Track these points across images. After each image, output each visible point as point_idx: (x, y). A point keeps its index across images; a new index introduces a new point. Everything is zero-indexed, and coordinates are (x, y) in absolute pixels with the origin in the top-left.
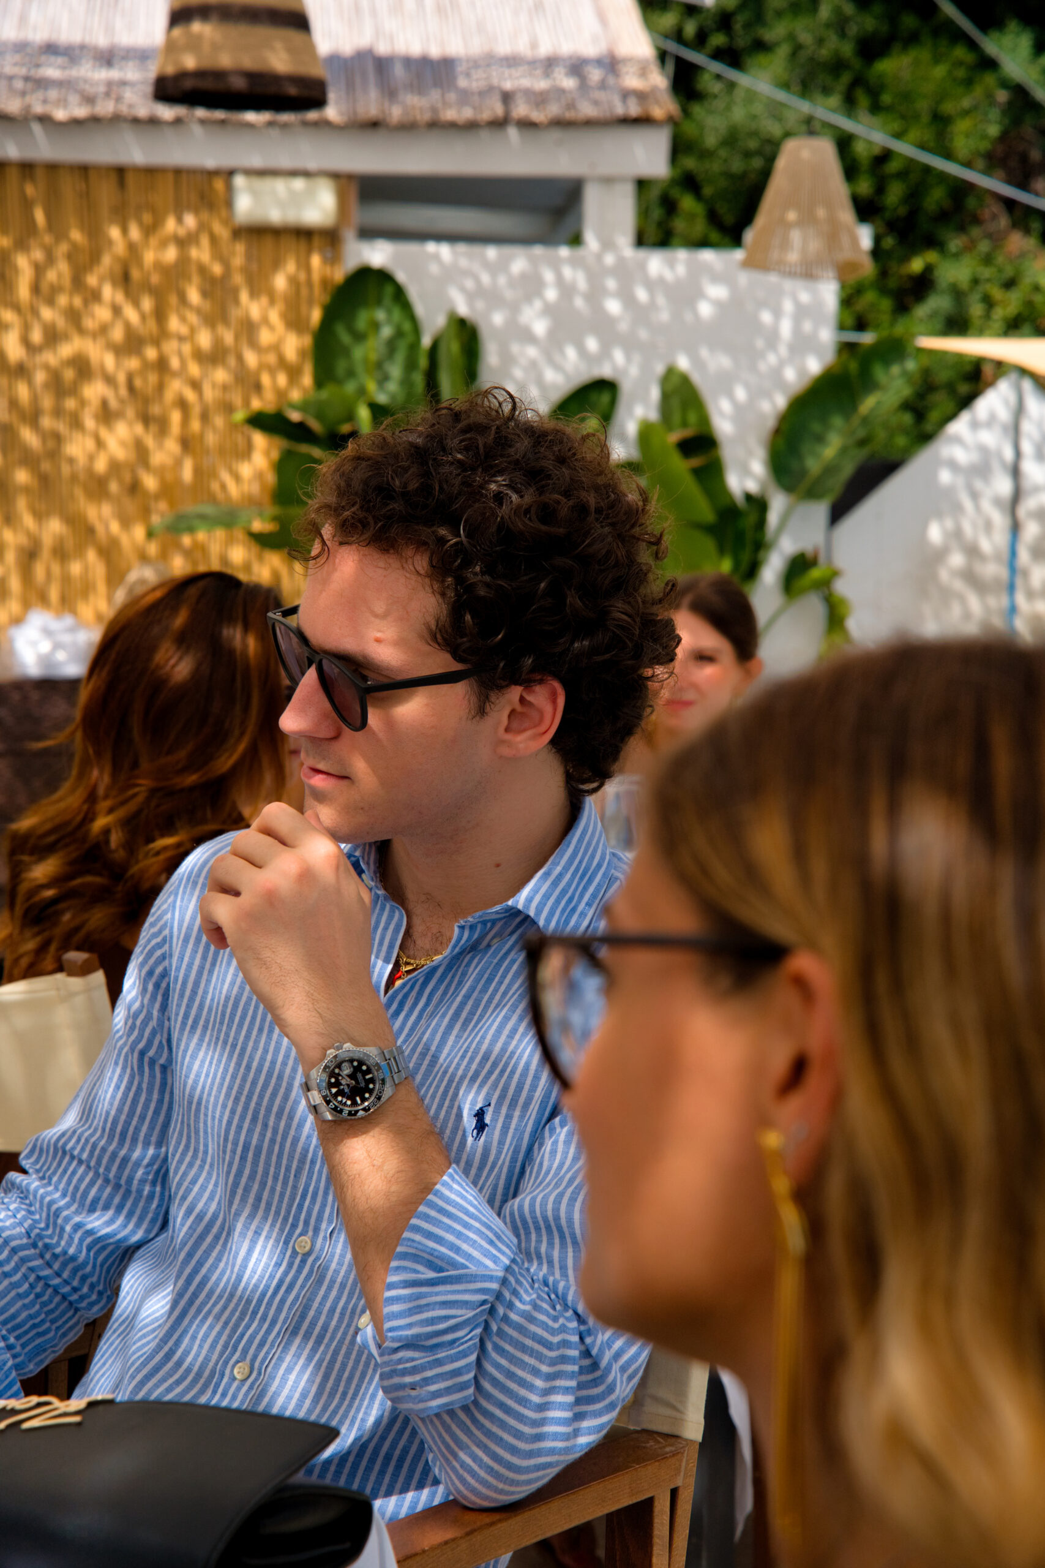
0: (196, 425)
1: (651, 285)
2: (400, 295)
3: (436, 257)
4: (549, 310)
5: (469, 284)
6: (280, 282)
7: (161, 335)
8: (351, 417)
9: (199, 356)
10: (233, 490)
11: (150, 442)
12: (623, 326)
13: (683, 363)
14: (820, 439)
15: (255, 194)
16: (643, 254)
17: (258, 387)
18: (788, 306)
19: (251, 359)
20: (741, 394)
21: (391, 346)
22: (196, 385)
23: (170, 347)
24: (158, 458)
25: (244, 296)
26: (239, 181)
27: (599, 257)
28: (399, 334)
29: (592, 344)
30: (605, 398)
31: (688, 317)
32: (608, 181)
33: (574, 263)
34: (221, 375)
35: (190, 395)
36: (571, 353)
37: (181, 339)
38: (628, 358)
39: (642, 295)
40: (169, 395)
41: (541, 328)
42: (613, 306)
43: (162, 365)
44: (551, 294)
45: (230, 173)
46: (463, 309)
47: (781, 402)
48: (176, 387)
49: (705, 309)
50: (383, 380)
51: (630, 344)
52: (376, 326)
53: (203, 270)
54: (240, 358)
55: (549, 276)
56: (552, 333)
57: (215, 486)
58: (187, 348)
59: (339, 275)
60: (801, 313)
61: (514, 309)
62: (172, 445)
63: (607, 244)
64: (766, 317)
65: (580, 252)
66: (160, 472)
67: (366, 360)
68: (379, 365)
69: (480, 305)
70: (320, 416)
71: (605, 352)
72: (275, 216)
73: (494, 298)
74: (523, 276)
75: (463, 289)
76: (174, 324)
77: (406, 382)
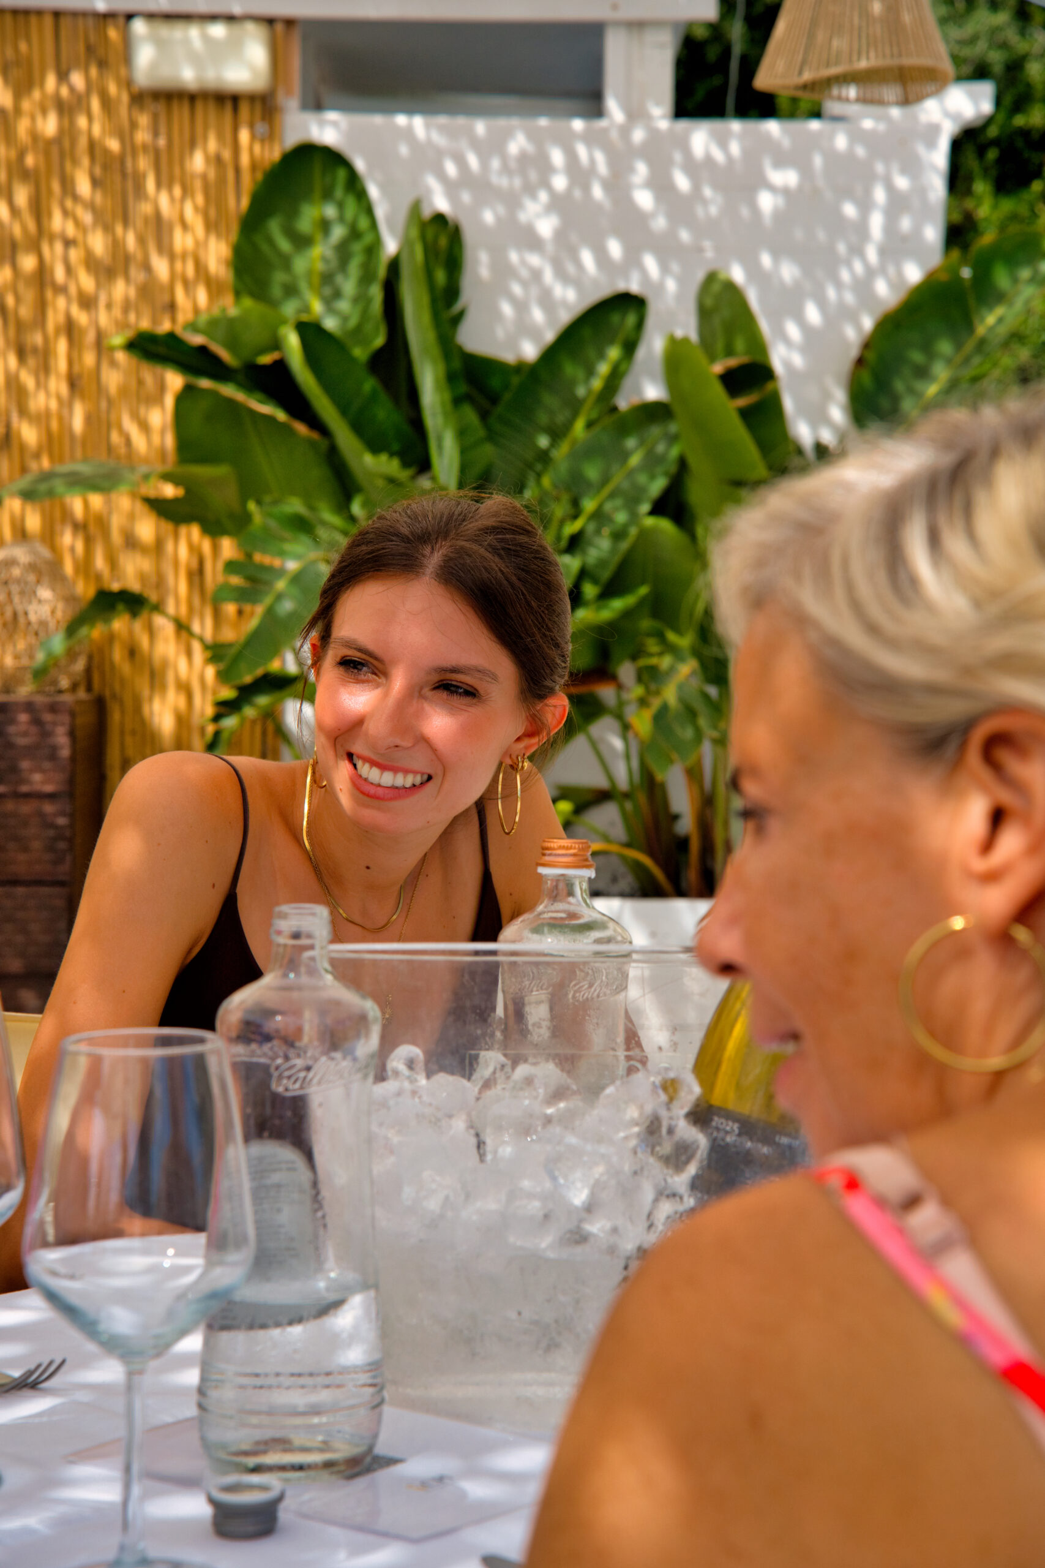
0: (89, 359)
1: (692, 167)
2: (354, 184)
3: (409, 133)
4: (558, 204)
5: (451, 169)
6: (198, 162)
7: (41, 234)
8: (276, 344)
9: (91, 263)
10: (139, 442)
11: (28, 380)
12: (660, 223)
13: (737, 274)
14: (923, 373)
15: (160, 44)
16: (683, 124)
17: (172, 307)
18: (880, 195)
19: (161, 267)
20: (813, 314)
21: (343, 251)
22: (87, 302)
23: (54, 253)
24: (39, 402)
25: (150, 184)
26: (139, 27)
27: (625, 131)
28: (355, 234)
29: (615, 249)
30: (631, 319)
31: (745, 212)
32: (637, 26)
33: (589, 138)
34: (120, 289)
35: (82, 318)
36: (587, 258)
37: (68, 243)
38: (665, 269)
39: (682, 182)
40: (54, 318)
41: (546, 227)
42: (644, 199)
43: (42, 277)
44: (560, 182)
45: (130, 17)
46: (441, 204)
47: (868, 323)
48: (59, 307)
49: (766, 202)
50: (331, 299)
51: (666, 249)
52: (325, 226)
53: (93, 147)
54: (147, 267)
55: (557, 157)
56: (560, 235)
57: (115, 438)
58: (74, 254)
59: (274, 154)
60: (897, 204)
61: (513, 202)
62: (58, 385)
63: (636, 114)
64: (850, 210)
65: (603, 123)
66: (41, 419)
67: (309, 273)
68: (327, 278)
69: (466, 197)
70: (232, 344)
71: (632, 259)
72: (188, 76)
73: (480, 186)
74: (523, 158)
75: (442, 176)
76: (57, 222)
77: (362, 299)
